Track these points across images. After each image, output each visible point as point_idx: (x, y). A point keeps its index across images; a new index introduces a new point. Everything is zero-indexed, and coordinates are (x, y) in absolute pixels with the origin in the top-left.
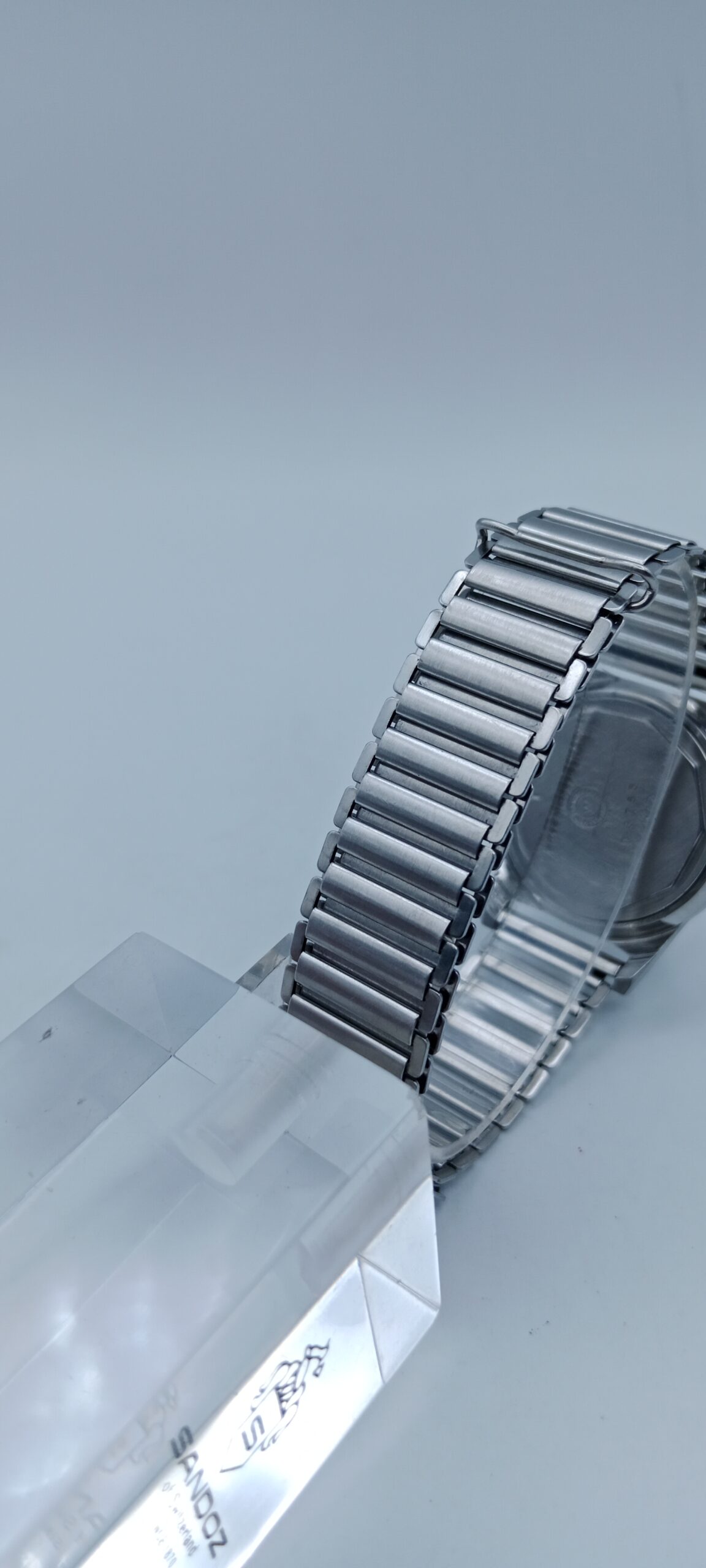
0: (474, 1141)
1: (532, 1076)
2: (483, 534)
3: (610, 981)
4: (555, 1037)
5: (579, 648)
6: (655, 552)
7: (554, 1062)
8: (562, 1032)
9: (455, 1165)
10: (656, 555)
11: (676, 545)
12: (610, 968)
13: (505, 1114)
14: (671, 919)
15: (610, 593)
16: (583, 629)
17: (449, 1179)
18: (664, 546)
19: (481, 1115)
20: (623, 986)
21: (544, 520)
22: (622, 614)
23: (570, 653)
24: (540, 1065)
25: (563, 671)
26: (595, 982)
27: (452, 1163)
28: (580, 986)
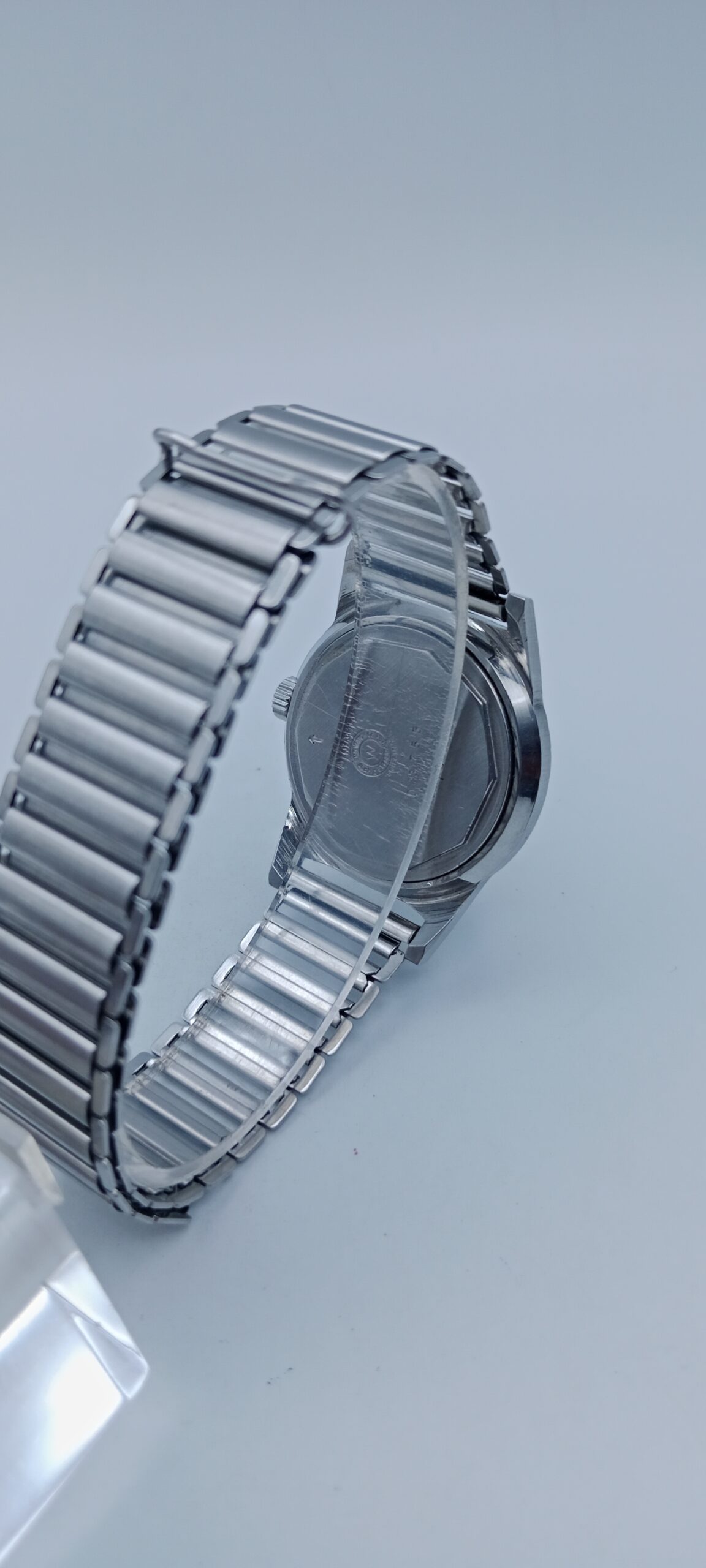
0: (234, 1148)
1: (309, 1064)
2: (166, 449)
3: (404, 947)
4: (336, 1017)
5: (259, 596)
6: (370, 463)
7: (331, 1050)
8: (346, 1011)
9: (205, 1181)
10: (368, 469)
11: (400, 453)
12: (404, 933)
13: (275, 1111)
14: (468, 876)
15: (302, 522)
16: (267, 569)
17: (198, 1197)
18: (381, 456)
19: (241, 1116)
20: (416, 955)
21: (249, 424)
22: (313, 550)
23: (248, 601)
24: (318, 1051)
25: (241, 623)
26: (387, 949)
27: (201, 1178)
28: (366, 953)
